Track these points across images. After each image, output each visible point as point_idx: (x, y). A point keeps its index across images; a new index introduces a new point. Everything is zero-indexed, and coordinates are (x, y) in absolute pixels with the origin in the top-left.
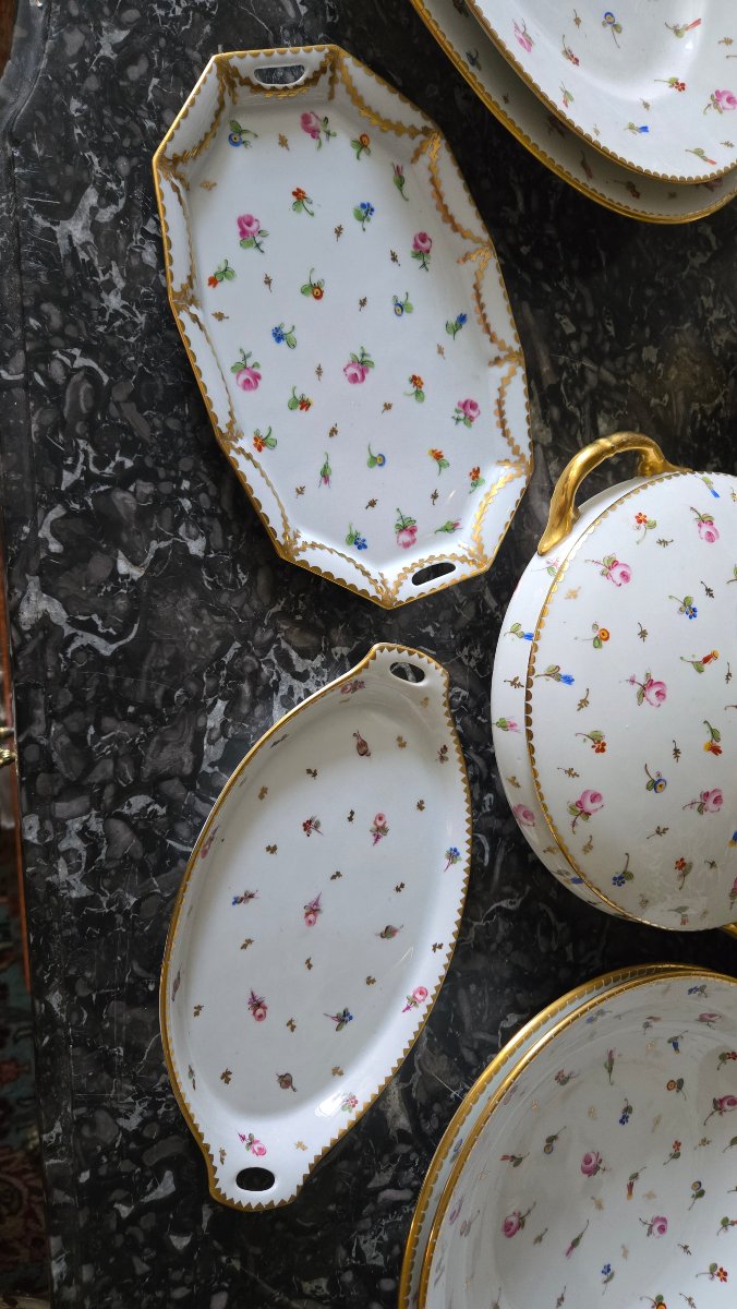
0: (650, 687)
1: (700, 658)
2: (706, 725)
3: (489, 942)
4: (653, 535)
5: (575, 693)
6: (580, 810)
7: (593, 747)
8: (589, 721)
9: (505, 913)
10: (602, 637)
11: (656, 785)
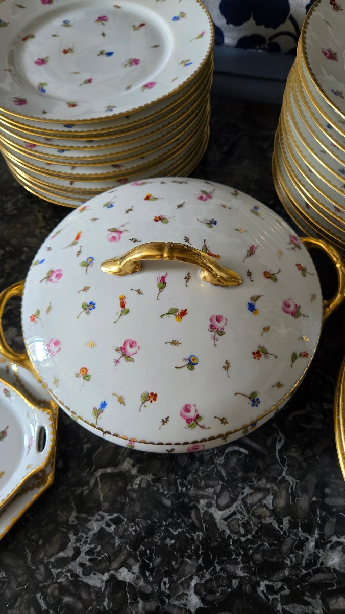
0: (125, 351)
1: (120, 309)
2: (164, 317)
3: (300, 467)
4: (43, 314)
5: (112, 404)
6: (194, 421)
7: (151, 402)
8: (134, 400)
9: (285, 448)
10: (85, 373)
11: (191, 363)
